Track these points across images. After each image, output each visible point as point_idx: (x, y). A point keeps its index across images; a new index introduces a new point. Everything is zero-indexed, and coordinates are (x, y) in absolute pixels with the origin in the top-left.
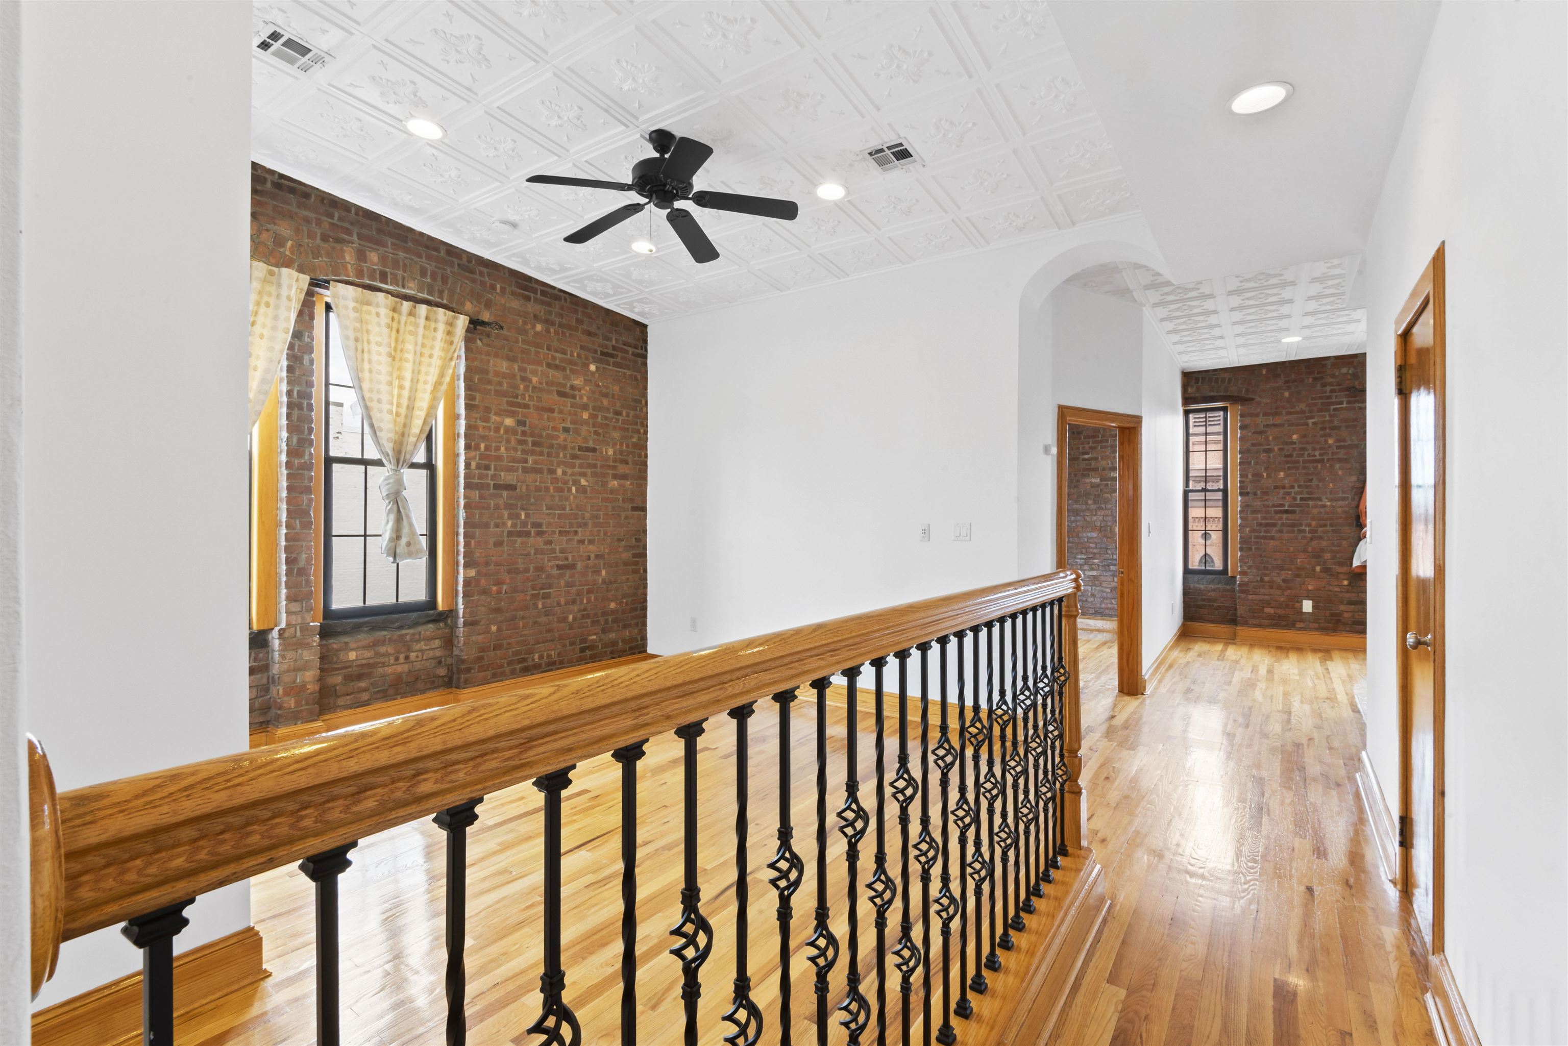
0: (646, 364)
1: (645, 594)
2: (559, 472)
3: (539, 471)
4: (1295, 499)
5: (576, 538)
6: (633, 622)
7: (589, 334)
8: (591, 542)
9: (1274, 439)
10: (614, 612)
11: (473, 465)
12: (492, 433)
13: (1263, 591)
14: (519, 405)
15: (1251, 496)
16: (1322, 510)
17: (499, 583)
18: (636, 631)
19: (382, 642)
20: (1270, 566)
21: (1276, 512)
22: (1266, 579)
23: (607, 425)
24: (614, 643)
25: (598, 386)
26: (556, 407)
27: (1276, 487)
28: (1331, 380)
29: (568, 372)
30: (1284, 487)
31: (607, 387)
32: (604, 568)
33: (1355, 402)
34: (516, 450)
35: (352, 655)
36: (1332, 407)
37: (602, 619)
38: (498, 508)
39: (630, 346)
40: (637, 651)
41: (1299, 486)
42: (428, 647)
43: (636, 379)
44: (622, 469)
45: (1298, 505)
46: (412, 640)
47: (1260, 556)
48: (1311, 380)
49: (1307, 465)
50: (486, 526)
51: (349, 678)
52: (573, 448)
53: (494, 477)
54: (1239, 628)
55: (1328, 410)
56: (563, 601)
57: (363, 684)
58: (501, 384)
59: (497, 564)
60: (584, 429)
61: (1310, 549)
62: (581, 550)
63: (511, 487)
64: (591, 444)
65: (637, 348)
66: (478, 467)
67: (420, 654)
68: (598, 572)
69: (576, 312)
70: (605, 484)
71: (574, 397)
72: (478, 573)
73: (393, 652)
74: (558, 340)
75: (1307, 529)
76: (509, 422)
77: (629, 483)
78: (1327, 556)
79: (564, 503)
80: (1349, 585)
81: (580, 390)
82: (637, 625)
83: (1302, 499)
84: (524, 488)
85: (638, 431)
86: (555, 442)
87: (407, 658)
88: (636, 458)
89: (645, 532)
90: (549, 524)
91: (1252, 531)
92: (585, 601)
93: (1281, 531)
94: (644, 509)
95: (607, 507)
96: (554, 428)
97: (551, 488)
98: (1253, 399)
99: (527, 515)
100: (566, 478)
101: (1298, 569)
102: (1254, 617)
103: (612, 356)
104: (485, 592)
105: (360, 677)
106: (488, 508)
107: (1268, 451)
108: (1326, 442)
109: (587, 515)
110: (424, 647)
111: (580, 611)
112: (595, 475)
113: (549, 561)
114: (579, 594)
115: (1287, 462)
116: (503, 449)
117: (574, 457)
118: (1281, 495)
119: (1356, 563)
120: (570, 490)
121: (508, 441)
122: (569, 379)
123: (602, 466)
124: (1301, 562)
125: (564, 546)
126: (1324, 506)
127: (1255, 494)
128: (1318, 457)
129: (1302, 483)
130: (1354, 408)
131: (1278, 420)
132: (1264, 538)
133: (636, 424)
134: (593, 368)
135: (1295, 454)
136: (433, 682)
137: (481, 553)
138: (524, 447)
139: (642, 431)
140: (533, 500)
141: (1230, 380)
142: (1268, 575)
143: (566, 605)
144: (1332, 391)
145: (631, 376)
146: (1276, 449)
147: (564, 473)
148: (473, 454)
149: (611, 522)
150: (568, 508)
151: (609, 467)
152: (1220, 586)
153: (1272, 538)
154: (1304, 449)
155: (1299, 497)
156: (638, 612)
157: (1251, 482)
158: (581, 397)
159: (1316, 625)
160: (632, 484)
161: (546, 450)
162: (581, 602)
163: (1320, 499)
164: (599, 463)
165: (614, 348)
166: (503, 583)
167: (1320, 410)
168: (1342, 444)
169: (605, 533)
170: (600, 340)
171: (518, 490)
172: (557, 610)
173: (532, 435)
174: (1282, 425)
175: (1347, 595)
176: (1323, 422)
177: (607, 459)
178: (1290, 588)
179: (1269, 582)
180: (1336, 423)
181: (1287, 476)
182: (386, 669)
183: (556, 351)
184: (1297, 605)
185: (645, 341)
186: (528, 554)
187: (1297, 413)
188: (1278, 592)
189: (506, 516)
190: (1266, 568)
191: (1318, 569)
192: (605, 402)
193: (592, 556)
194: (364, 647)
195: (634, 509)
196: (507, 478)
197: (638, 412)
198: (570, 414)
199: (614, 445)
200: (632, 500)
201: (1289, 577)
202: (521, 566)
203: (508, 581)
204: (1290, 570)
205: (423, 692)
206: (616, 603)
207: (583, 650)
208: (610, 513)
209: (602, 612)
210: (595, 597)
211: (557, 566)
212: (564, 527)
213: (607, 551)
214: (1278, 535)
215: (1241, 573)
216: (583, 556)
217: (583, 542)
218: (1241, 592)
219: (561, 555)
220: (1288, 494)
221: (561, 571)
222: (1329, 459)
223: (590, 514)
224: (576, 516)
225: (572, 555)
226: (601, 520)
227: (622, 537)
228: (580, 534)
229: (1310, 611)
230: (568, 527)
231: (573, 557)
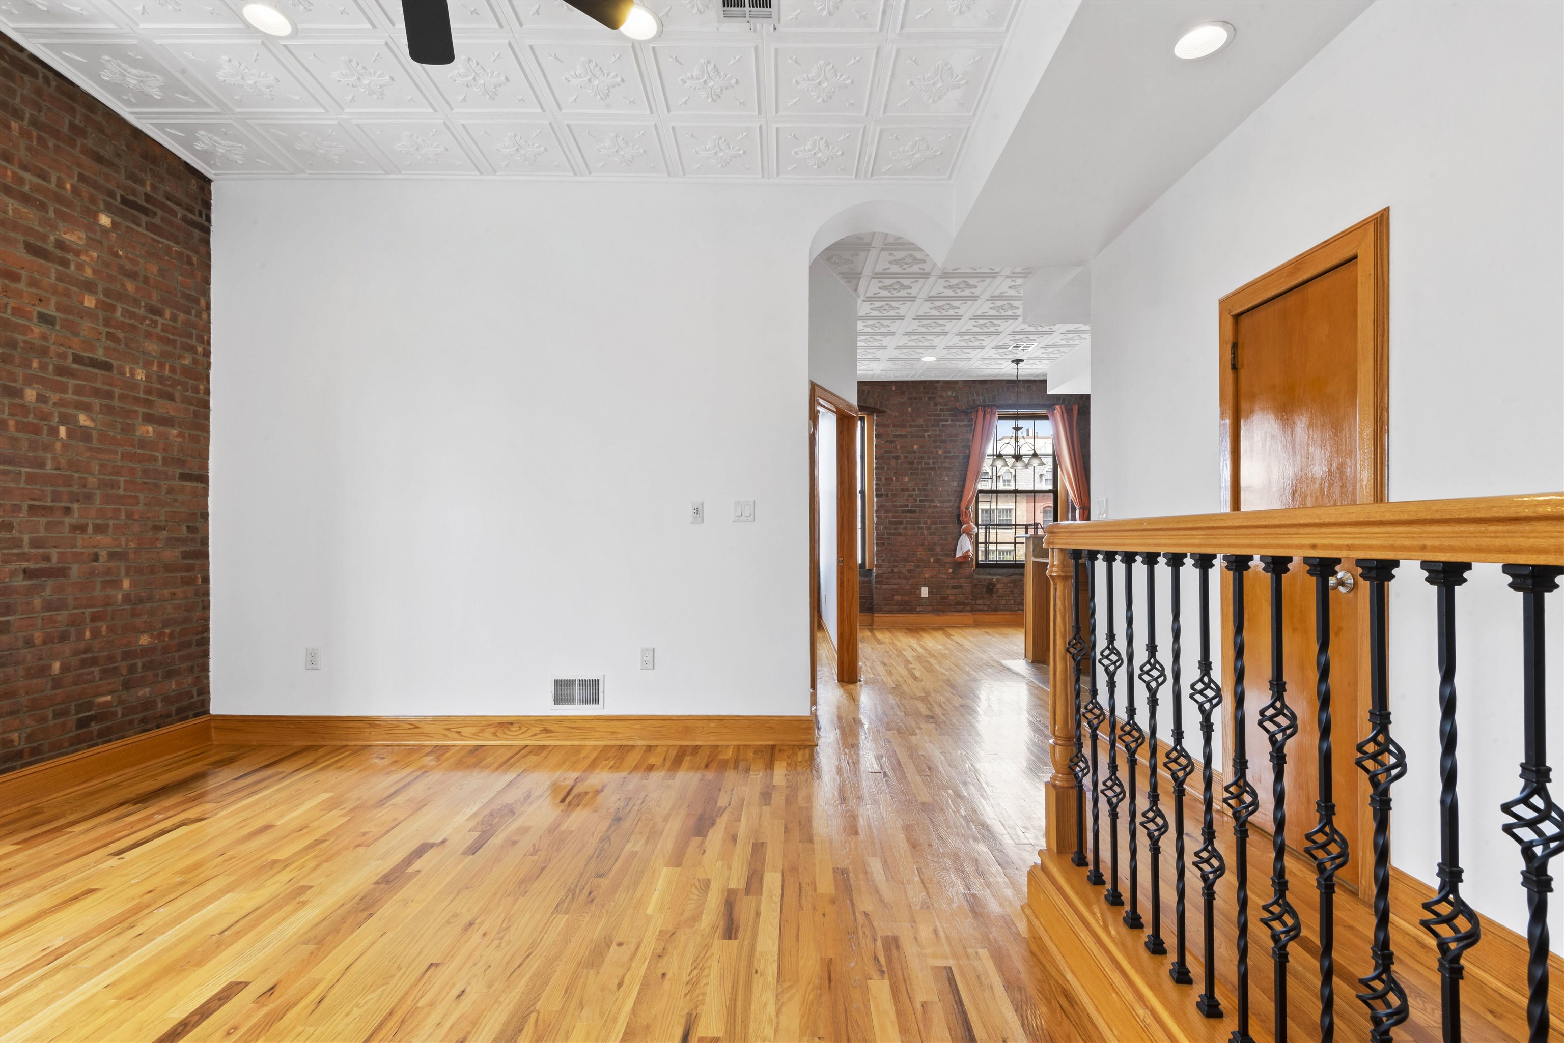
0: (208, 243)
1: (207, 619)
2: (30, 395)
4: (916, 500)
5: (67, 520)
6: (184, 666)
7: (99, 159)
8: (100, 529)
9: (901, 448)
10: (146, 651)
13: (893, 581)
15: (884, 498)
16: (934, 510)
18: (190, 680)
20: (898, 559)
21: (903, 512)
22: (896, 570)
23: (134, 328)
24: (148, 704)
25: (117, 255)
26: (23, 272)
27: (903, 490)
28: (941, 401)
29: (52, 214)
30: (908, 490)
31: (134, 262)
32: (127, 575)
33: (956, 421)
36: (942, 423)
37: (123, 666)
39: (179, 204)
40: (191, 714)
41: (919, 490)
43: (190, 262)
44: (162, 407)
45: (917, 506)
47: (891, 550)
48: (927, 399)
49: (924, 471)
52: (62, 356)
54: (876, 615)
55: (938, 426)
56: (38, 637)
60: (86, 326)
61: (926, 544)
62: (79, 542)
64: (100, 354)
65: (191, 212)
68: (117, 584)
69: (72, 111)
70: (128, 429)
71: (65, 263)
74: (29, 149)
75: (924, 526)
77: (175, 432)
78: (938, 549)
79: (41, 453)
80: (953, 573)
81: (77, 253)
82: (191, 669)
83: (921, 501)
85: (193, 349)
86: (20, 337)
88: (189, 393)
89: (205, 516)
91: (885, 528)
92: (88, 635)
93: (905, 528)
94: (203, 479)
95: (132, 470)
96: (17, 311)
97: (11, 423)
98: (885, 412)
100: (46, 408)
101: (919, 560)
102: (886, 605)
103: (145, 211)
107: (897, 458)
108: (937, 452)
109: (92, 481)
111: (76, 653)
112: (109, 410)
114: (74, 622)
115: (911, 469)
117: (62, 371)
118: (906, 497)
119: (959, 554)
120: (54, 431)
122: (54, 228)
123: (122, 397)
124: (921, 554)
125: (42, 533)
126: (936, 507)
127: (887, 495)
128: (931, 465)
129: (920, 487)
130: (955, 426)
131: (904, 432)
132: (894, 534)
133: (190, 336)
134: (105, 220)
135: (915, 462)
139: (200, 349)
141: (868, 392)
142: (897, 567)
143: (45, 643)
144: (941, 410)
145: (180, 254)
146: (902, 456)
147: (41, 398)
149: (141, 496)
150: (49, 464)
151: (136, 400)
153: (900, 534)
154: (922, 458)
155: (918, 499)
156: (194, 649)
157: (885, 484)
158: (80, 267)
159: (931, 608)
160: (180, 435)
162: (80, 636)
163: (932, 501)
164: (117, 391)
165: (148, 198)
167: (933, 426)
168: (948, 455)
169: (129, 516)
170: (122, 178)
172: (27, 654)
174: (906, 436)
175: (952, 581)
176: (935, 436)
177: (134, 386)
178: (912, 577)
179: (898, 573)
180: (944, 437)
181: (910, 480)
183: (24, 167)
184: (918, 591)
185: (208, 205)
187: (917, 426)
188: (904, 581)
190: (895, 561)
191: (932, 560)
192: (130, 287)
193: (103, 554)
195: (185, 477)
197: (193, 318)
198: (55, 292)
199: (147, 365)
200: (181, 462)
201: (912, 568)
204: (912, 561)
206: (152, 636)
207: (82, 723)
208: (139, 481)
209: (123, 653)
210: (108, 627)
211: (25, 571)
212: (40, 500)
213: (133, 546)
214: (903, 532)
215: (877, 566)
216: (82, 553)
217: (82, 528)
218: (876, 582)
219: (33, 551)
220: (911, 496)
221: (34, 582)
222: (939, 468)
223: (99, 479)
224: (68, 481)
225: (58, 552)
226: (121, 492)
227: (162, 524)
228: (76, 514)
229: (927, 596)
230: (49, 499)
231: (62, 555)
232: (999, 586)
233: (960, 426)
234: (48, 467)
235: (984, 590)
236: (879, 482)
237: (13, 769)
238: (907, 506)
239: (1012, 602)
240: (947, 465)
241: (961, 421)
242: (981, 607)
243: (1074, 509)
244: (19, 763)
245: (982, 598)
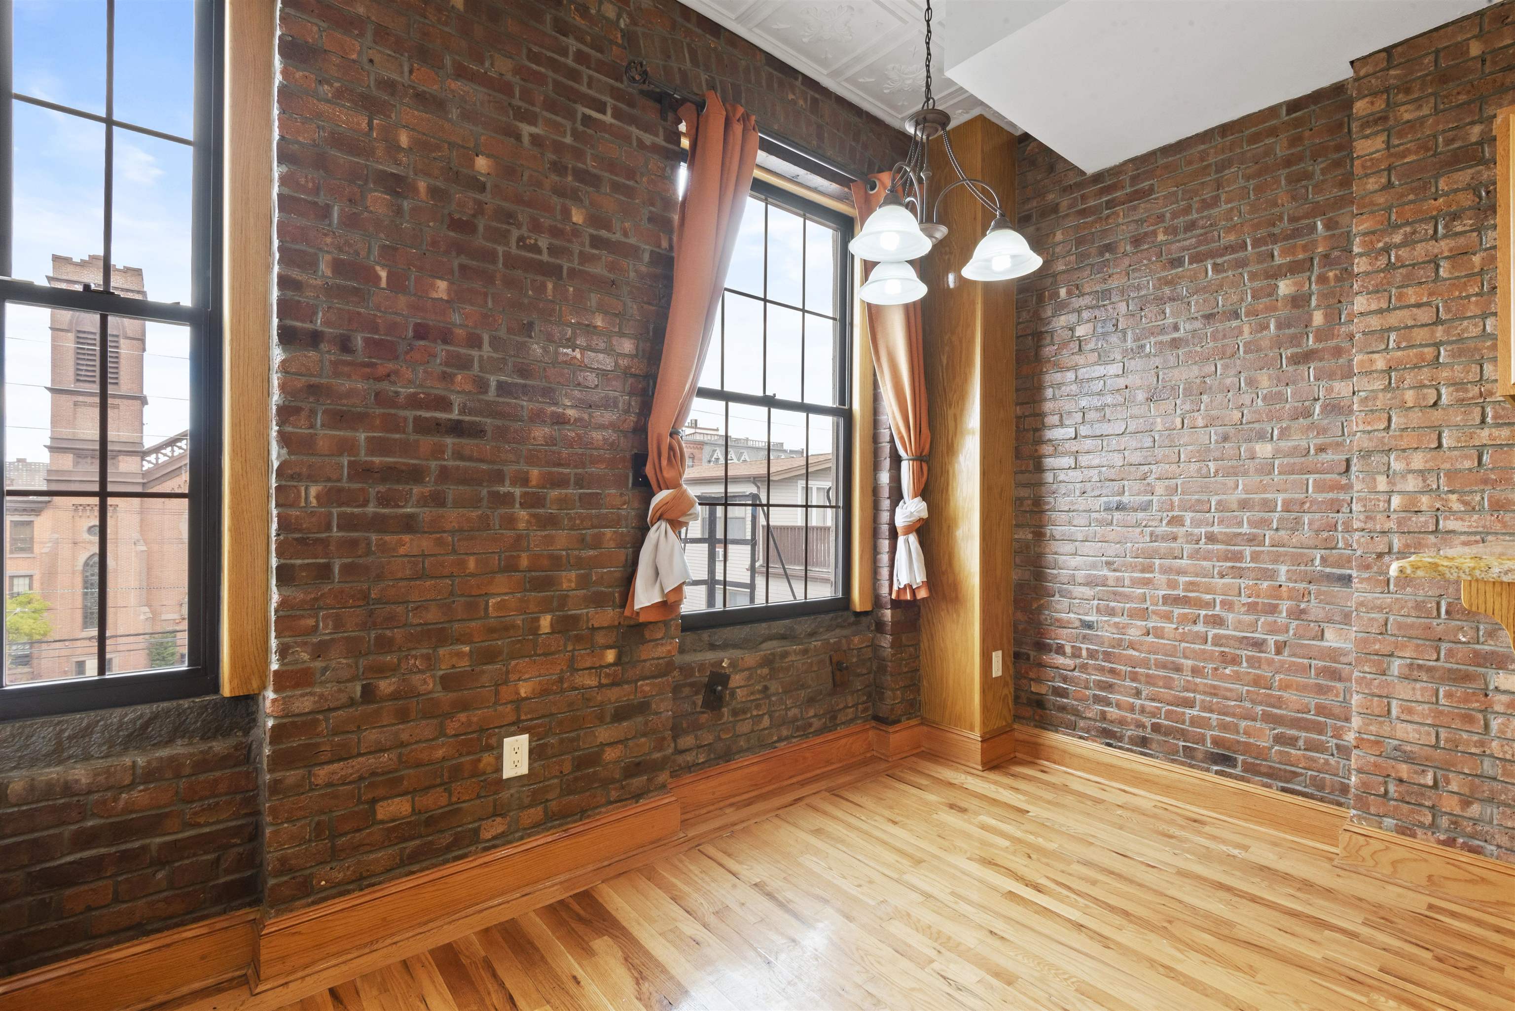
4: (482, 386)
9: (421, 145)
13: (371, 736)
15: (329, 353)
16: (555, 432)
20: (398, 634)
21: (424, 427)
22: (385, 686)
28: (579, 21)
30: (446, 337)
33: (633, 120)
36: (581, 109)
41: (495, 343)
45: (488, 411)
47: (366, 596)
49: (519, 273)
55: (571, 115)
61: (524, 562)
75: (517, 491)
78: (567, 580)
80: (618, 662)
83: (502, 388)
91: (332, 497)
93: (438, 500)
101: (492, 630)
102: (335, 854)
107: (393, 185)
108: (566, 214)
118: (437, 366)
124: (500, 606)
126: (560, 420)
127: (345, 345)
128: (545, 257)
129: (502, 333)
130: (627, 138)
131: (426, 79)
132: (379, 524)
142: (394, 669)
146: (422, 185)
152: (179, 749)
154: (509, 217)
155: (491, 380)
157: (330, 290)
159: (536, 813)
167: (551, 106)
168: (604, 233)
174: (440, 105)
175: (613, 694)
176: (559, 147)
178: (465, 706)
179: (395, 696)
180: (590, 164)
181: (458, 297)
184: (487, 759)
187: (486, 84)
188: (425, 729)
190: (384, 645)
191: (545, 622)
201: (464, 664)
214: (425, 514)
215: (282, 681)
218: (279, 761)
220: (464, 364)
222: (572, 272)
229: (524, 769)
232: (736, 680)
233: (641, 144)
235: (699, 699)
236: (296, 274)
238: (443, 404)
239: (766, 722)
240: (597, 270)
241: (647, 128)
242: (689, 758)
243: (896, 460)
245: (696, 727)
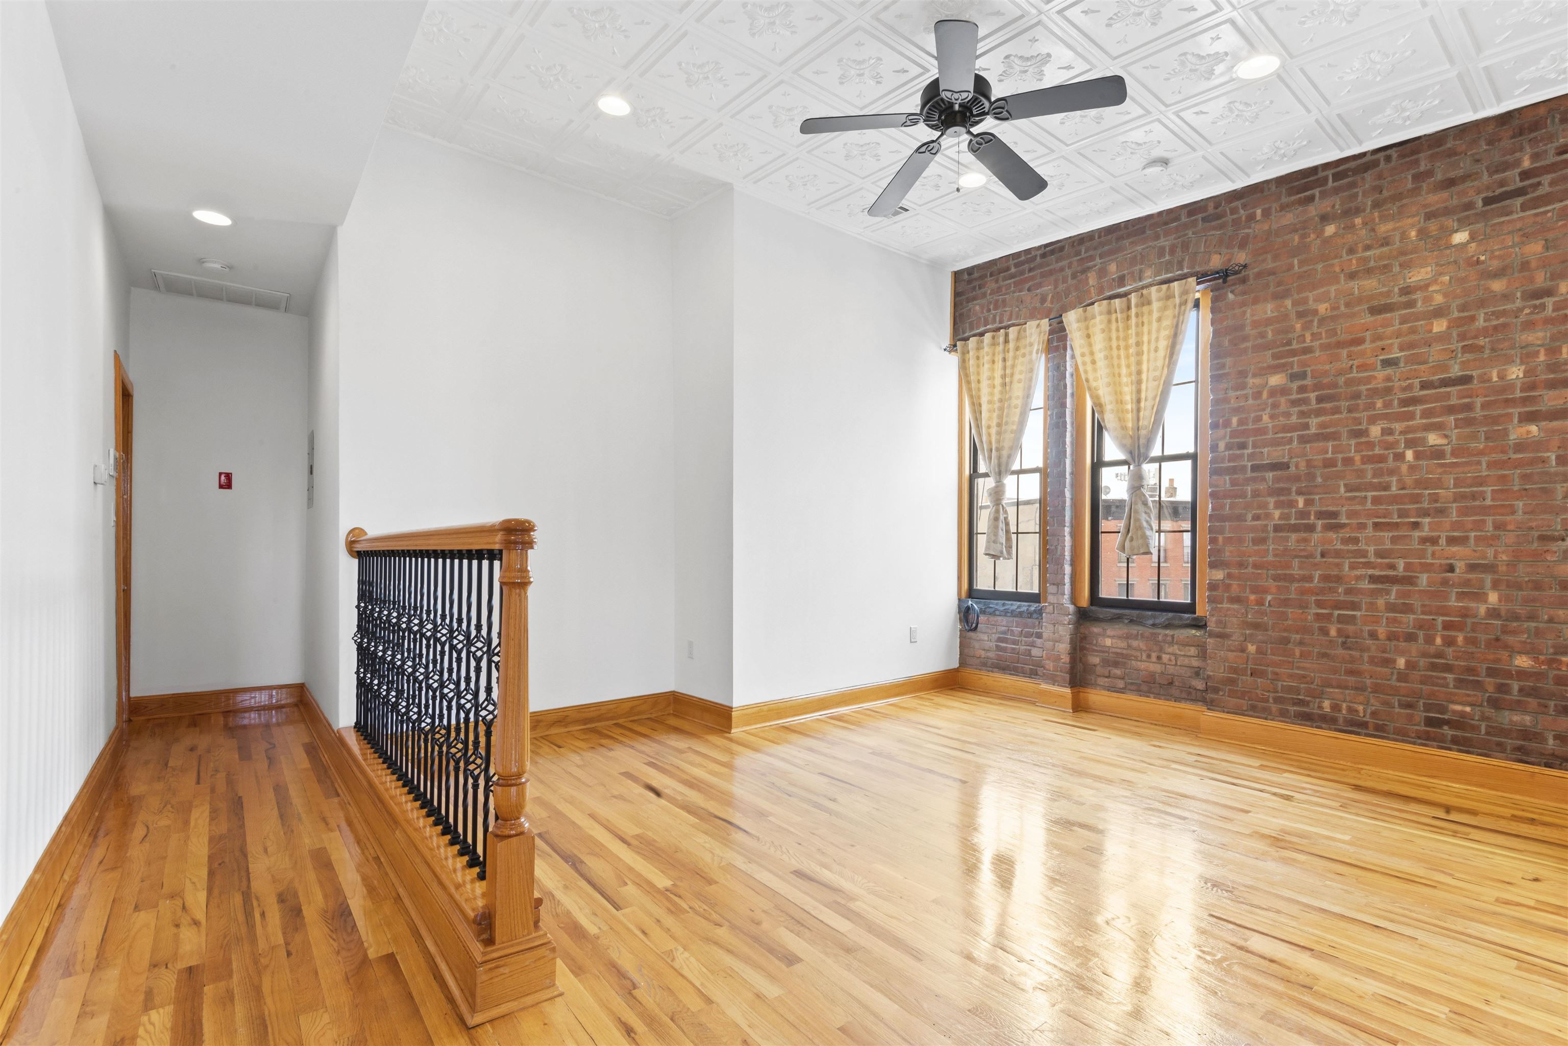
2: (1375, 431)
3: (1334, 436)
5: (1417, 534)
7: (1450, 183)
8: (1456, 541)
10: (1522, 674)
11: (1222, 446)
12: (1250, 402)
14: (1293, 353)
17: (1260, 590)
19: (1136, 637)
23: (1505, 326)
25: (1477, 263)
26: (1367, 333)
29: (1396, 269)
31: (1505, 256)
32: (1496, 589)
34: (1287, 415)
35: (1108, 642)
37: (1490, 682)
38: (1258, 496)
42: (1182, 653)
46: (1164, 641)
50: (1240, 518)
51: (1106, 662)
52: (1408, 388)
53: (1251, 457)
56: (1382, 631)
57: (1118, 672)
58: (1262, 335)
59: (1255, 566)
62: (1431, 554)
63: (1282, 466)
64: (1456, 371)
66: (1229, 447)
67: (1173, 658)
68: (1480, 597)
70: (1497, 436)
71: (1410, 304)
72: (1229, 576)
73: (1144, 648)
76: (1276, 380)
79: (1387, 479)
84: (1302, 465)
86: (1365, 387)
87: (1159, 658)
90: (1351, 514)
92: (1439, 641)
95: (1503, 479)
96: (1362, 367)
97: (1357, 458)
99: (1308, 503)
100: (1392, 439)
103: (1520, 192)
104: (1237, 600)
105: (1116, 664)
106: (1243, 495)
110: (1178, 652)
113: (1353, 567)
114: (1424, 626)
116: (1265, 418)
117: (1411, 401)
120: (1400, 457)
121: (1275, 406)
122: (1398, 279)
123: (1487, 405)
125: (1388, 546)
134: (1460, 237)
136: (1189, 693)
137: (1231, 552)
138: (1304, 408)
140: (1319, 480)
143: (1389, 639)
147: (1386, 431)
148: (1221, 432)
149: (1520, 504)
151: (1509, 402)
158: (1429, 299)
161: (1344, 404)
162: (1430, 640)
165: (1526, 174)
166: (1266, 591)
169: (1498, 526)
170: (1483, 180)
171: (1293, 469)
172: (1372, 644)
173: (1317, 387)
177: (1504, 388)
182: (1139, 663)
186: (1311, 556)
189: (1271, 506)
192: (1498, 285)
193: (1460, 566)
194: (1119, 637)
196: (1270, 454)
198: (1400, 335)
199: (1528, 358)
202: (1296, 571)
203: (1274, 590)
205: (1177, 700)
206: (1536, 660)
207: (1435, 723)
208: (1516, 488)
209: (1488, 668)
210: (1466, 638)
211: (1371, 577)
212: (1385, 517)
213: (1505, 558)
216: (1432, 564)
217: (1434, 541)
219: (1379, 560)
221: (1380, 586)
223: (1455, 493)
224: (1416, 499)
225: (1405, 563)
226: (1488, 502)
227: (1556, 534)
228: (1426, 528)
230: (1396, 517)
231: (1408, 567)
234: (1394, 488)
237: (1358, 734)
244: (1364, 731)
